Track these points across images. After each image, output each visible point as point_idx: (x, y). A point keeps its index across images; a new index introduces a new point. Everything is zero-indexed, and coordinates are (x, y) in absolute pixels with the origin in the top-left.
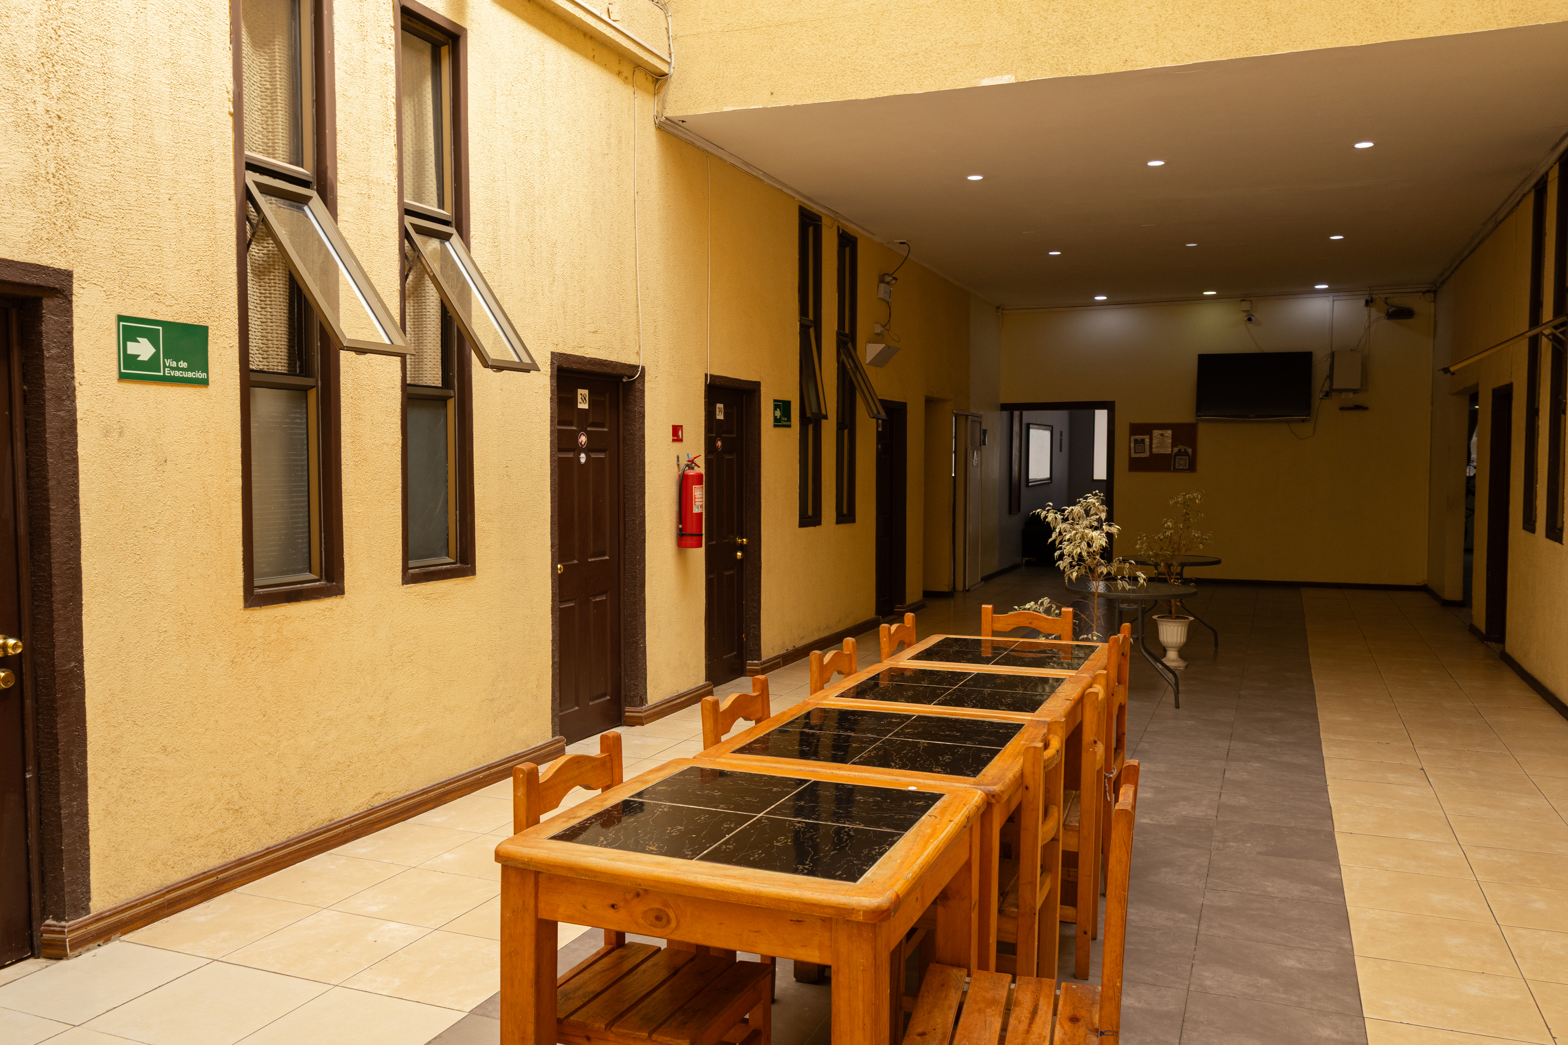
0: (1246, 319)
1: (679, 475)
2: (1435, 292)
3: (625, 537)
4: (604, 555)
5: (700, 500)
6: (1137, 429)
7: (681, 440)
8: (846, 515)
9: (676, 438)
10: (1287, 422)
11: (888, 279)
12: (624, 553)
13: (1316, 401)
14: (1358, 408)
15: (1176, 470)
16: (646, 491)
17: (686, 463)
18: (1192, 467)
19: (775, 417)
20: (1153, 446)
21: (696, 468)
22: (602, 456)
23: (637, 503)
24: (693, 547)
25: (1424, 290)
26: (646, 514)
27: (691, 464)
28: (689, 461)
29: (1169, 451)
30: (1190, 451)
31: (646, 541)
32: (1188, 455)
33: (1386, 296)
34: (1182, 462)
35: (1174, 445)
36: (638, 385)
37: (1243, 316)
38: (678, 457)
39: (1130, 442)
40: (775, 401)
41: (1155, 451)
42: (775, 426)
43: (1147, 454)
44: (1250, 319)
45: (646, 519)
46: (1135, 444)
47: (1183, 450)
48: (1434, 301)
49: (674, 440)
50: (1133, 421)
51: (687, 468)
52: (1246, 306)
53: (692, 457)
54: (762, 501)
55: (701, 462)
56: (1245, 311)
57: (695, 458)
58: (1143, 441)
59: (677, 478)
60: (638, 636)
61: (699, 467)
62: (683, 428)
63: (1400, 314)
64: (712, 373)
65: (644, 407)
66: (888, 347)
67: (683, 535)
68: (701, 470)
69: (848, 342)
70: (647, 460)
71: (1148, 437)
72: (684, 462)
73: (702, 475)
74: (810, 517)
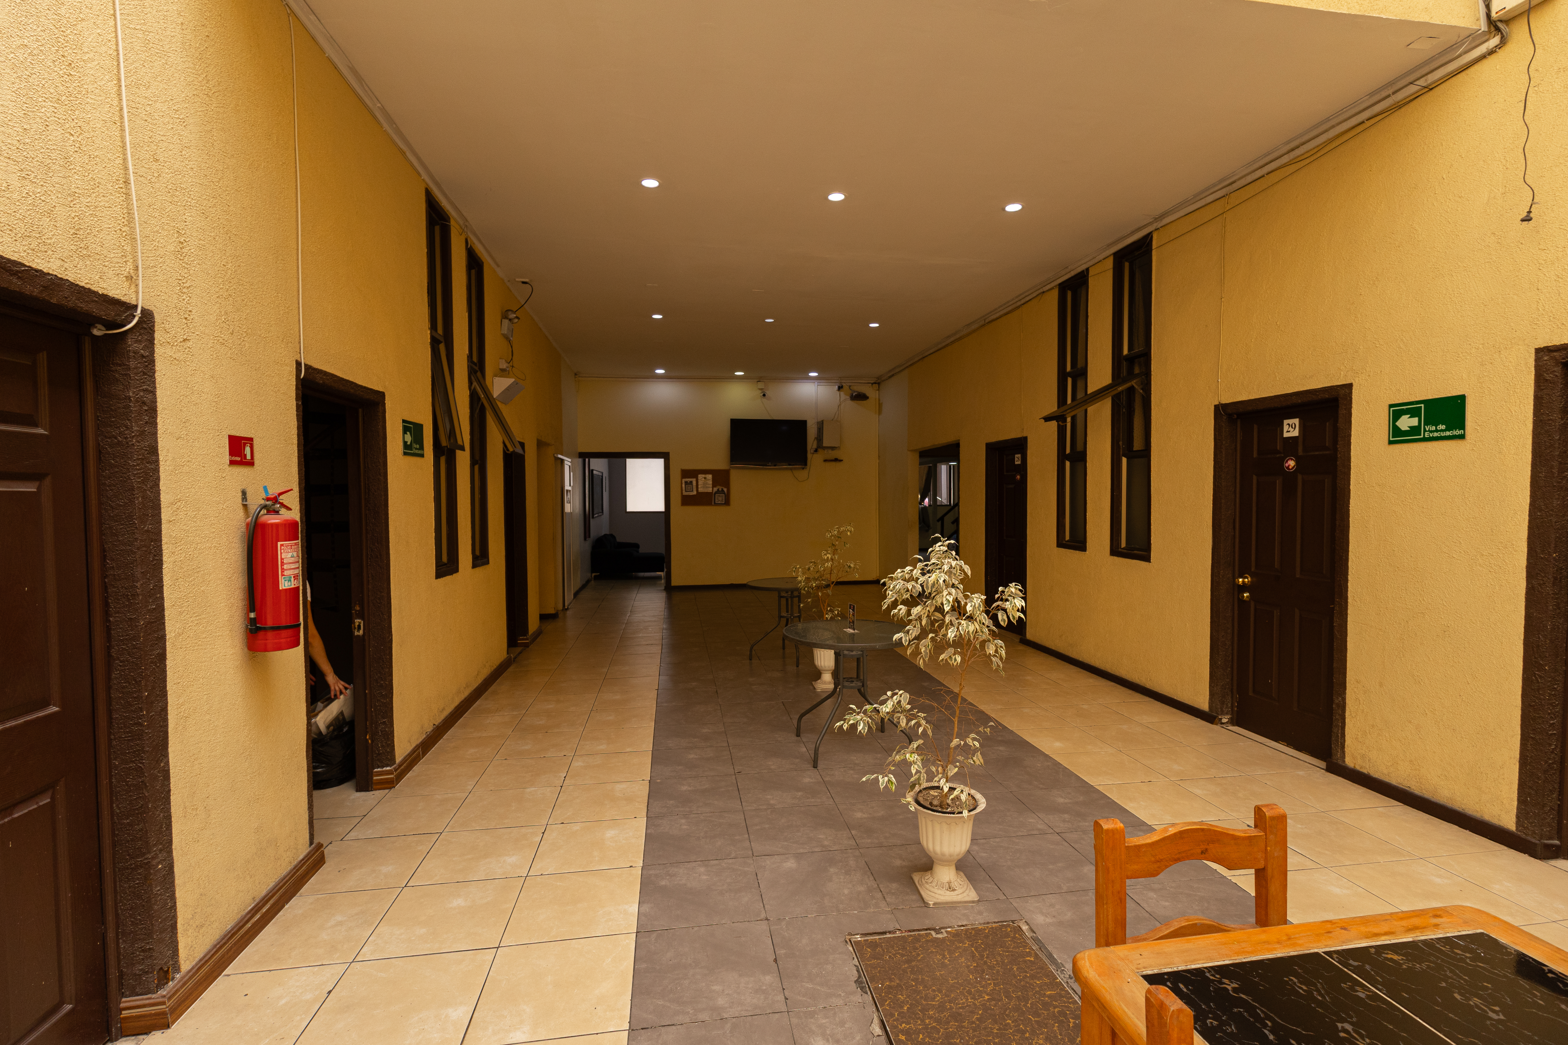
0: (762, 394)
1: (248, 525)
2: (879, 384)
3: (109, 655)
4: (46, 705)
5: (293, 566)
6: (686, 474)
7: (251, 464)
8: (480, 558)
9: (238, 459)
10: (791, 469)
11: (512, 316)
12: (109, 688)
13: (809, 456)
14: (836, 460)
15: (716, 504)
16: (165, 559)
17: (263, 502)
18: (727, 503)
19: (405, 443)
20: (699, 486)
21: (283, 511)
22: (30, 488)
23: (138, 585)
24: (279, 648)
25: (872, 382)
26: (167, 604)
27: (273, 504)
28: (268, 499)
29: (710, 490)
30: (725, 490)
31: (168, 655)
32: (725, 493)
33: (850, 384)
34: (720, 498)
35: (714, 486)
36: (133, 345)
37: (759, 393)
38: (244, 493)
39: (682, 483)
40: (404, 421)
41: (700, 490)
42: (405, 454)
43: (695, 493)
44: (764, 395)
45: (167, 613)
46: (685, 485)
47: (720, 490)
48: (879, 390)
49: (232, 463)
50: (683, 468)
51: (264, 511)
52: (761, 385)
53: (273, 491)
54: (391, 552)
55: (293, 500)
56: (760, 389)
57: (280, 494)
58: (691, 482)
59: (244, 529)
60: (149, 852)
61: (289, 509)
62: (255, 442)
63: (860, 397)
64: (309, 363)
65: (153, 392)
66: (515, 384)
67: (258, 629)
68: (294, 514)
69: (477, 371)
70: (165, 498)
71: (695, 479)
72: (256, 500)
73: (297, 523)
74: (445, 564)
